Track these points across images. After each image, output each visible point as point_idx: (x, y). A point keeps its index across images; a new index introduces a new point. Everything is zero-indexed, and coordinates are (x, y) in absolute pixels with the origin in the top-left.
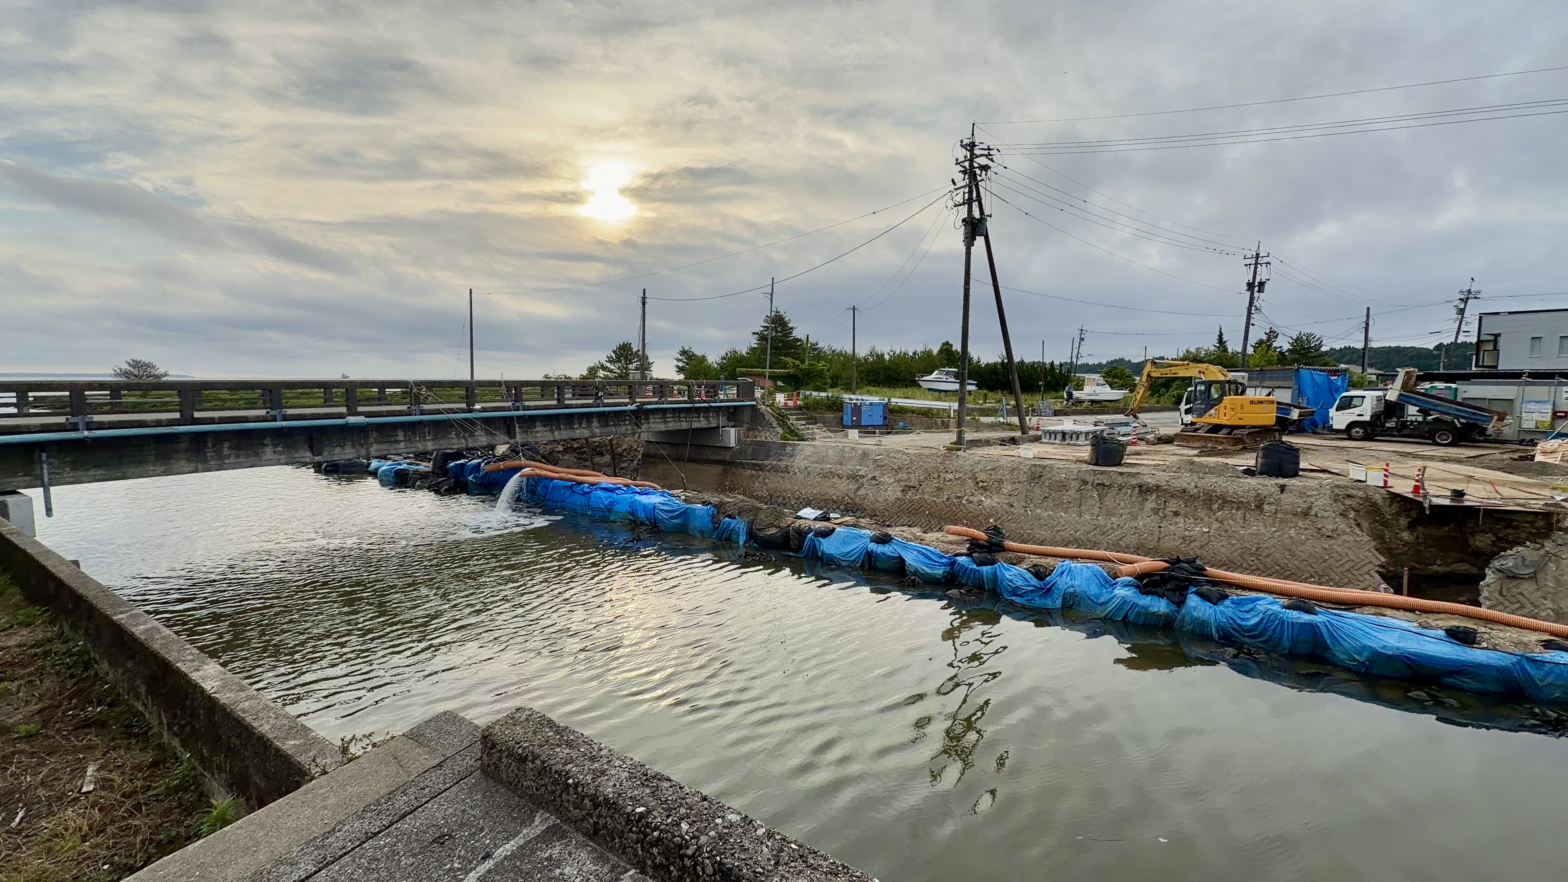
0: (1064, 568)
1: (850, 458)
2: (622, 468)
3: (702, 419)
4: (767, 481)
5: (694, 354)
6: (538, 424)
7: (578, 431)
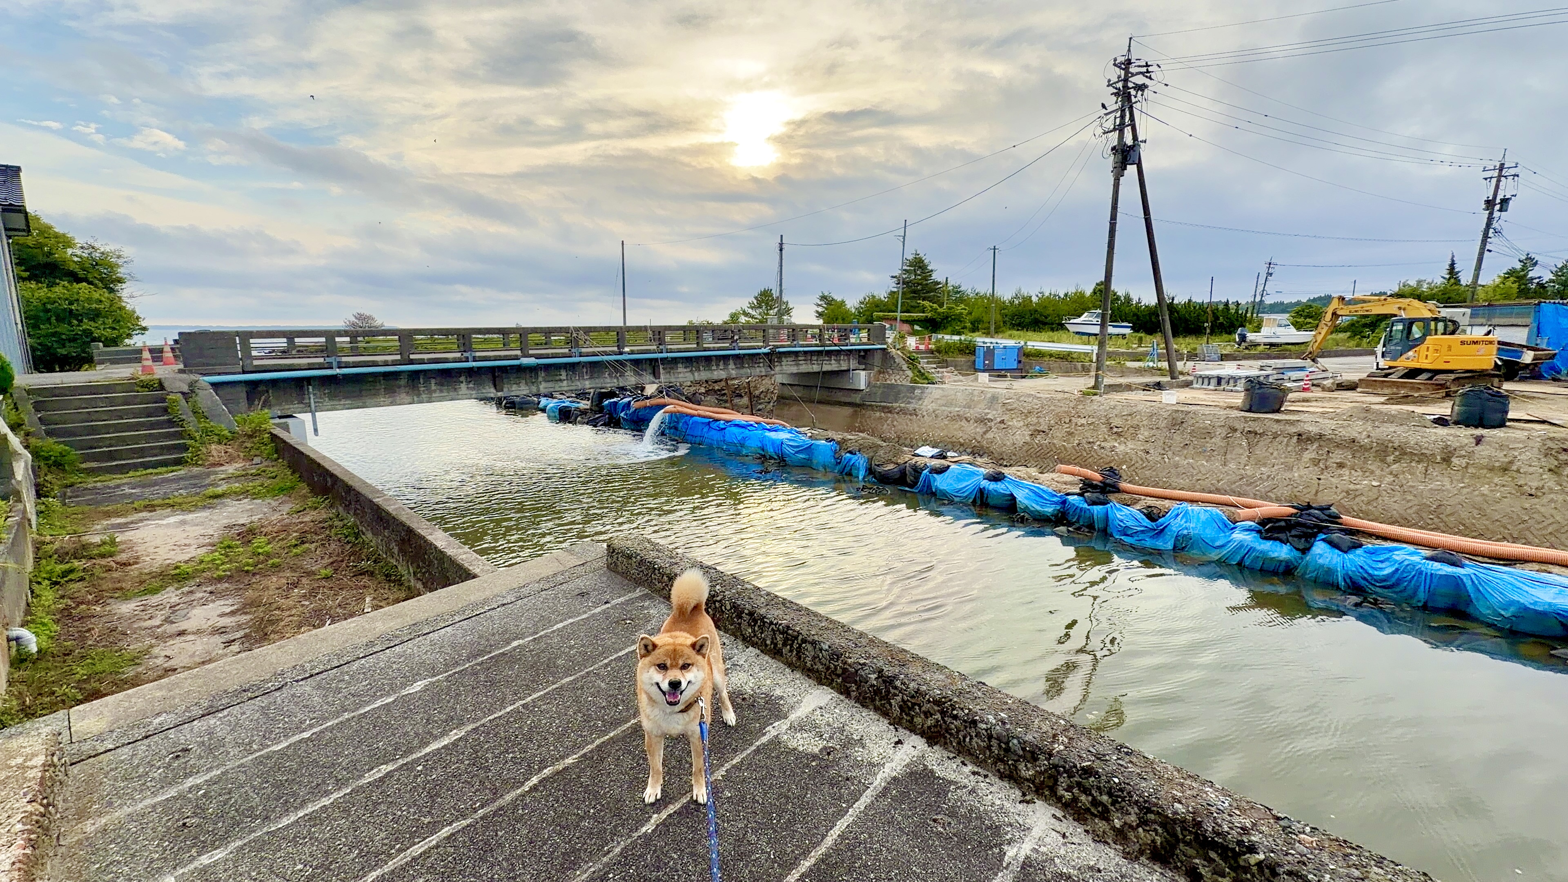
0: (1180, 511)
1: (979, 402)
2: (759, 410)
3: (833, 362)
4: (895, 423)
5: (833, 299)
6: (680, 365)
7: (715, 373)
